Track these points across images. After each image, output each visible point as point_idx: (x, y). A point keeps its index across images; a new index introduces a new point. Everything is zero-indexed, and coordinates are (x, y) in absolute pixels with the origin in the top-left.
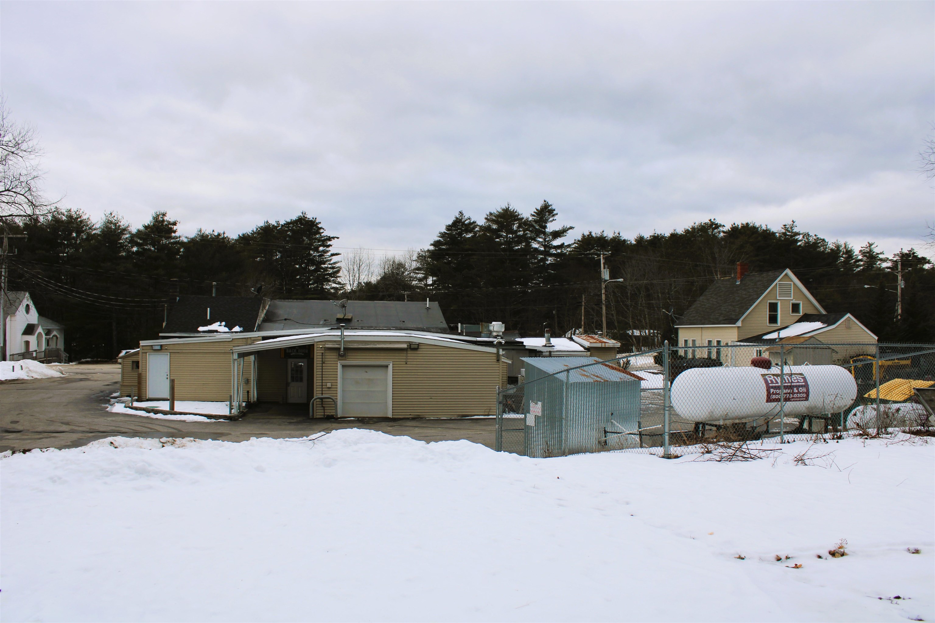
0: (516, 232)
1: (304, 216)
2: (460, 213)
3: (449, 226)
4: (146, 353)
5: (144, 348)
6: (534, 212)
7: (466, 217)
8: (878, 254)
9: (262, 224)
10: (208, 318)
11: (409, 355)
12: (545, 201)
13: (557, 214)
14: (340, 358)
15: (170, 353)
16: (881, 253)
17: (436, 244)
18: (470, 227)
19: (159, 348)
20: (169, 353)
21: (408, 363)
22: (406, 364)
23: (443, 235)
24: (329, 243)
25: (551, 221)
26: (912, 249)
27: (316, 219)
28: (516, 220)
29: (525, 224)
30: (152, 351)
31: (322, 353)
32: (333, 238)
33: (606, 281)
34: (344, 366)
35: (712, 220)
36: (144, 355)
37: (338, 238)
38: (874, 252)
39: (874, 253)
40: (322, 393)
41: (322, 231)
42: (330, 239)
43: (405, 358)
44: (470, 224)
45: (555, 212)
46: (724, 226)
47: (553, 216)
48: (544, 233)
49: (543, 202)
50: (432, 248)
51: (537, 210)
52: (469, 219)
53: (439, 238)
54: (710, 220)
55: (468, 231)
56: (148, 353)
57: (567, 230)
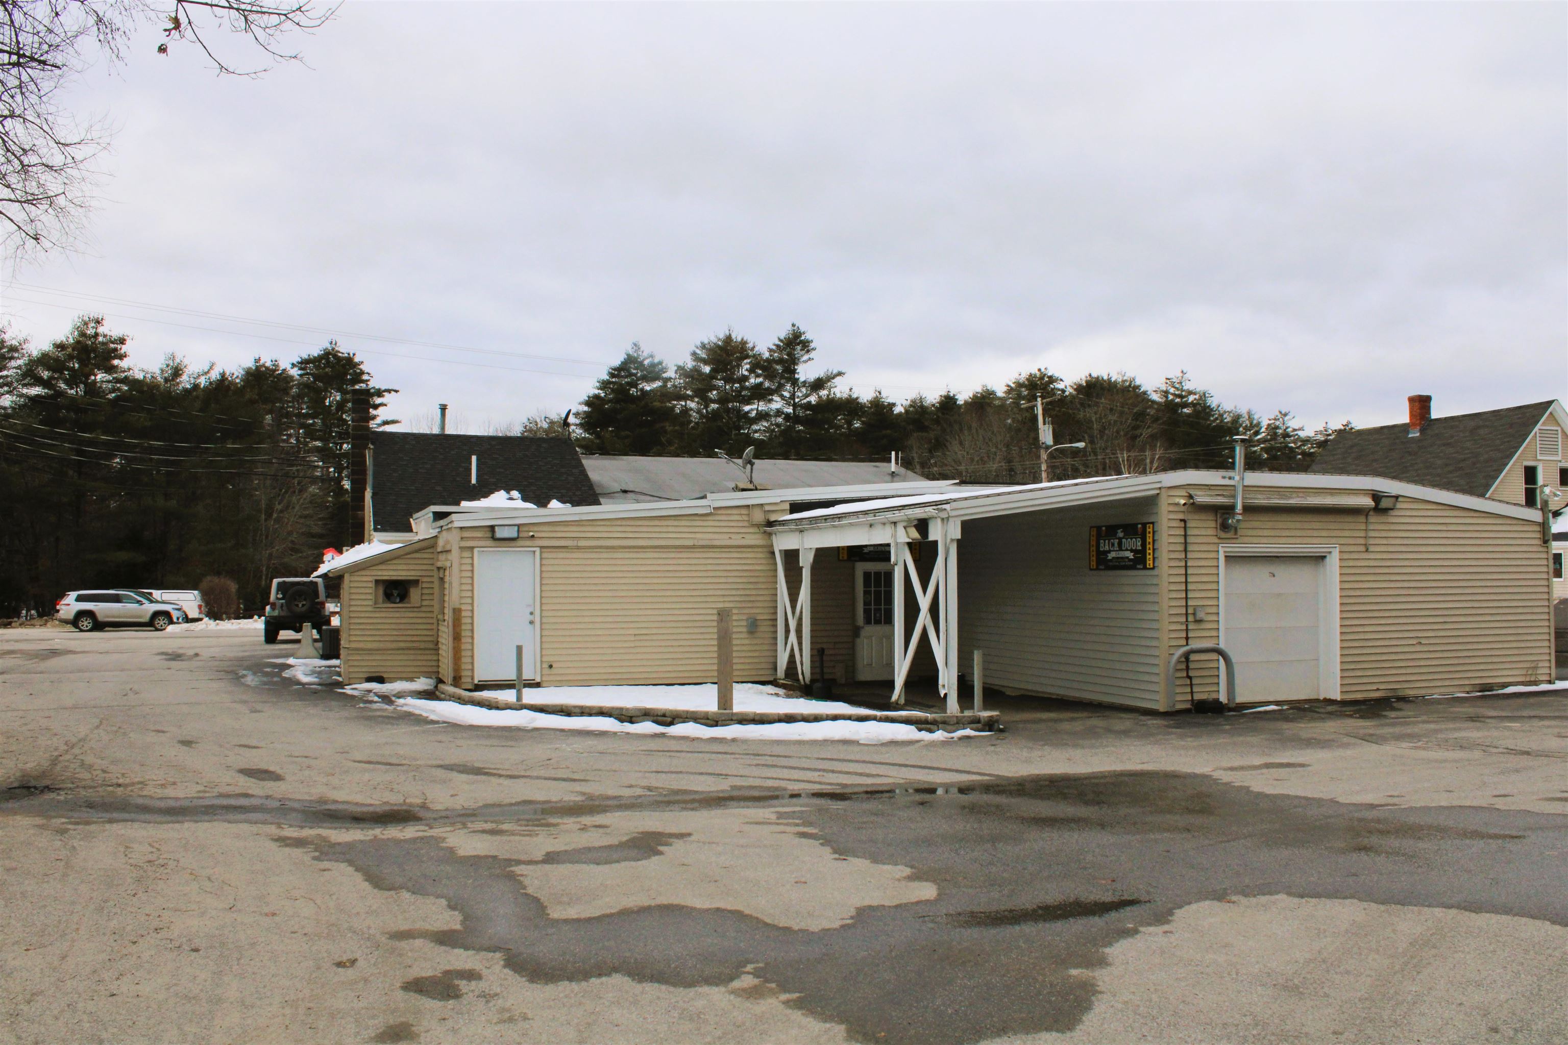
0: (745, 378)
1: (333, 349)
2: (635, 345)
3: (615, 369)
4: (472, 548)
5: (466, 534)
6: (775, 345)
7: (645, 354)
8: (1295, 430)
9: (250, 364)
10: (474, 481)
11: (1371, 527)
12: (793, 325)
13: (814, 349)
14: (1223, 535)
15: (541, 547)
16: (1299, 429)
17: (593, 402)
18: (653, 372)
19: (512, 533)
20: (538, 550)
21: (1371, 549)
22: (1367, 551)
23: (604, 385)
24: (378, 401)
25: (806, 362)
26: (1349, 423)
27: (354, 355)
28: (747, 357)
29: (761, 365)
30: (490, 543)
31: (1184, 521)
32: (389, 391)
33: (1047, 447)
34: (1229, 558)
35: (1043, 370)
36: (467, 554)
37: (396, 391)
38: (1287, 428)
39: (1289, 430)
40: (1187, 638)
41: (365, 377)
42: (379, 393)
43: (1362, 534)
44: (653, 365)
45: (812, 345)
46: (1061, 380)
47: (808, 351)
48: (795, 382)
49: (790, 328)
50: (586, 409)
51: (781, 340)
52: (652, 356)
53: (597, 392)
54: (1039, 370)
55: (647, 379)
56: (476, 550)
57: (833, 378)
